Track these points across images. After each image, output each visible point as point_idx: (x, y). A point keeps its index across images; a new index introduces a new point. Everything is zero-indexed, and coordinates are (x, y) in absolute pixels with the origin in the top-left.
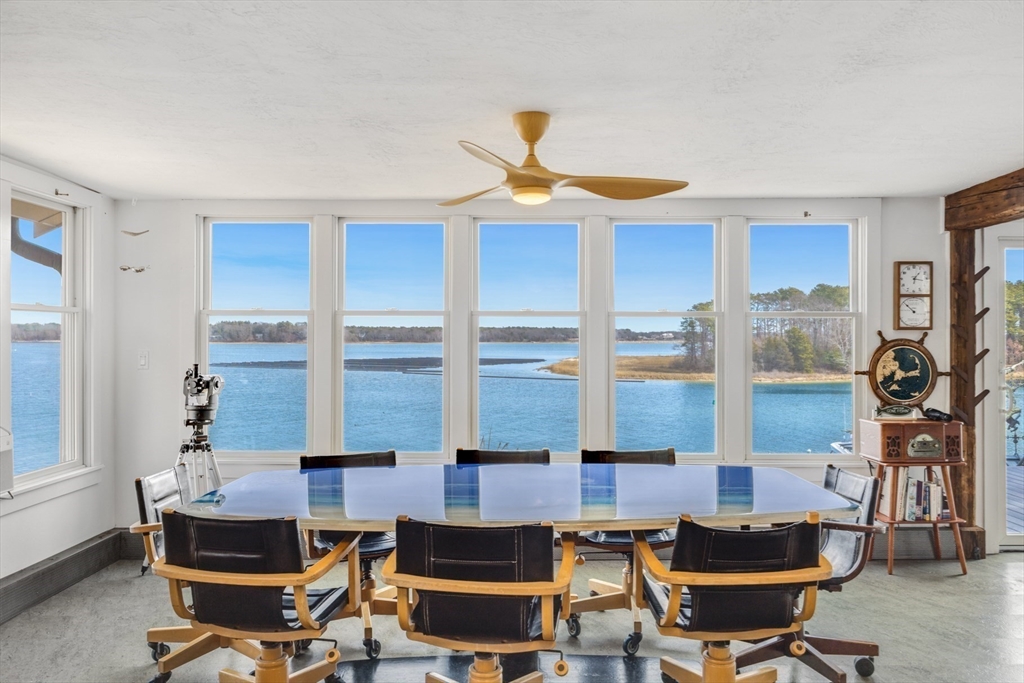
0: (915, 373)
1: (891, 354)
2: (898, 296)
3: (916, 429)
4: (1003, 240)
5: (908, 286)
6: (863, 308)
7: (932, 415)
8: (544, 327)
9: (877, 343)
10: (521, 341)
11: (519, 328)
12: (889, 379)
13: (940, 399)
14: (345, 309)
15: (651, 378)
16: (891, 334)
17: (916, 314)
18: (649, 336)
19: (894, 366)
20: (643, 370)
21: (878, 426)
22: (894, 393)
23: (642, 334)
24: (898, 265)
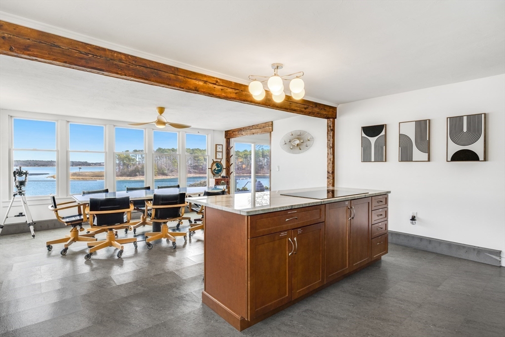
0: (219, 168)
1: (215, 164)
2: (216, 152)
3: (221, 180)
4: (235, 141)
5: (218, 150)
6: (209, 154)
7: (223, 177)
8: (46, 160)
9: (212, 162)
10: (35, 166)
11: (33, 161)
12: (215, 170)
13: (224, 173)
14: (70, 150)
15: (99, 179)
16: (215, 160)
17: (219, 156)
18: (95, 164)
19: (216, 167)
20: (96, 176)
21: (214, 180)
22: (216, 173)
23: (92, 164)
24: (216, 145)
